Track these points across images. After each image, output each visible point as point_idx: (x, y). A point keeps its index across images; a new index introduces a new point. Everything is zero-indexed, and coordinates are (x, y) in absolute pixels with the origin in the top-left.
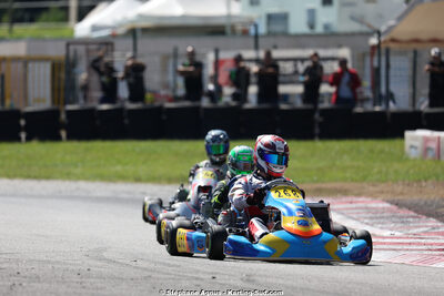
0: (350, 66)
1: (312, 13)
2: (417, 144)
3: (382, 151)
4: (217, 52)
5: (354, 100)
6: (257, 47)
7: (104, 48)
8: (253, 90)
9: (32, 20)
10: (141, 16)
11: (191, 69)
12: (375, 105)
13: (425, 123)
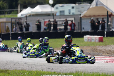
0: (74, 22)
1: (70, 10)
2: (87, 38)
3: (79, 40)
4: (44, 20)
5: (74, 29)
6: (53, 18)
7: (19, 19)
8: (52, 28)
9: (10, 13)
10: (32, 12)
11: (38, 23)
12: (79, 30)
13: (89, 34)
